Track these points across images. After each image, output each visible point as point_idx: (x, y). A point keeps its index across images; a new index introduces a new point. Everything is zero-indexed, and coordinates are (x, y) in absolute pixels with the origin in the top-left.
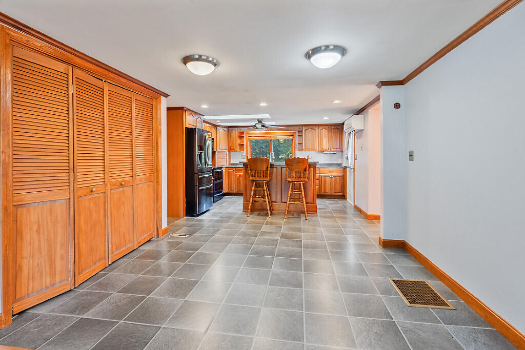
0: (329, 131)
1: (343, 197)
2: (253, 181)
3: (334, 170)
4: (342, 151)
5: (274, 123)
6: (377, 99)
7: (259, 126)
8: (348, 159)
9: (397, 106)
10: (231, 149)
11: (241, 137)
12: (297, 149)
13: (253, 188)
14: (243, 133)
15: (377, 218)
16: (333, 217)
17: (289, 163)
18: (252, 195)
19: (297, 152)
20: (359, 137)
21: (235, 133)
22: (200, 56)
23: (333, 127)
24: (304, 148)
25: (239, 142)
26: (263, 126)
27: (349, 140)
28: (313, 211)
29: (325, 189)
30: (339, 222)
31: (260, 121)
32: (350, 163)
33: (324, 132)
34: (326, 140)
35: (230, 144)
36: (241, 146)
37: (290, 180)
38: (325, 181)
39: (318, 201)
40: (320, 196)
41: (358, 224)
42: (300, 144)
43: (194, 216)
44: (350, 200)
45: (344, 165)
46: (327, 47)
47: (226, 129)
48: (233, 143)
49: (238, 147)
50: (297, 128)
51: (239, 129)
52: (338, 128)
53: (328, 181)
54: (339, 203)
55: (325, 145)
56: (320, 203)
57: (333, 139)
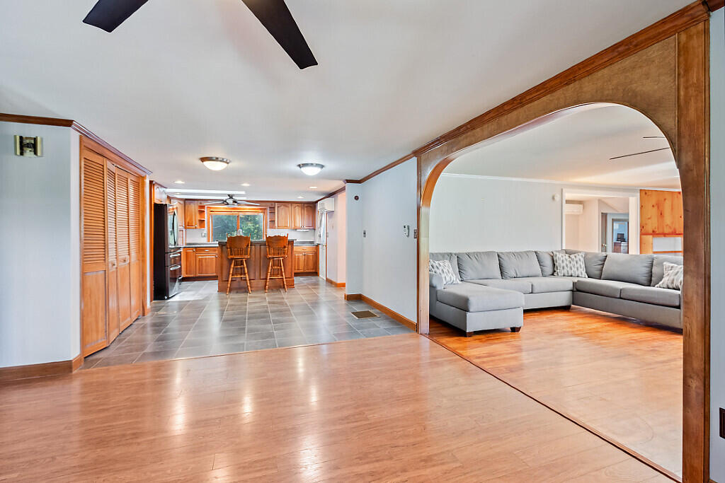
0: (302, 208)
1: (316, 274)
2: (232, 259)
3: (307, 248)
4: (315, 229)
5: (245, 199)
6: (343, 189)
7: (230, 201)
8: (320, 236)
9: (357, 198)
10: (188, 225)
11: (201, 212)
12: (268, 227)
13: (232, 266)
14: (203, 207)
15: (343, 285)
16: (309, 288)
17: (269, 240)
18: (231, 272)
19: (268, 230)
20: (331, 217)
21: (194, 207)
22: (217, 158)
23: (306, 205)
24: (276, 225)
25: (198, 218)
26: (235, 202)
27: (322, 220)
28: (291, 285)
29: (298, 266)
30: (314, 291)
31: (231, 197)
32: (322, 240)
33: (298, 209)
34: (300, 219)
35: (187, 220)
36: (202, 222)
37: (270, 256)
38: (298, 259)
39: (295, 278)
40: (297, 274)
41: (330, 291)
42: (272, 221)
43: (164, 299)
44: (322, 275)
45: (317, 242)
46: (312, 164)
47: (182, 202)
48: (191, 219)
49: (198, 222)
50: (269, 204)
51: (199, 202)
52: (311, 207)
53: (302, 259)
54: (313, 279)
55: (299, 223)
56: (297, 280)
57: (306, 216)
